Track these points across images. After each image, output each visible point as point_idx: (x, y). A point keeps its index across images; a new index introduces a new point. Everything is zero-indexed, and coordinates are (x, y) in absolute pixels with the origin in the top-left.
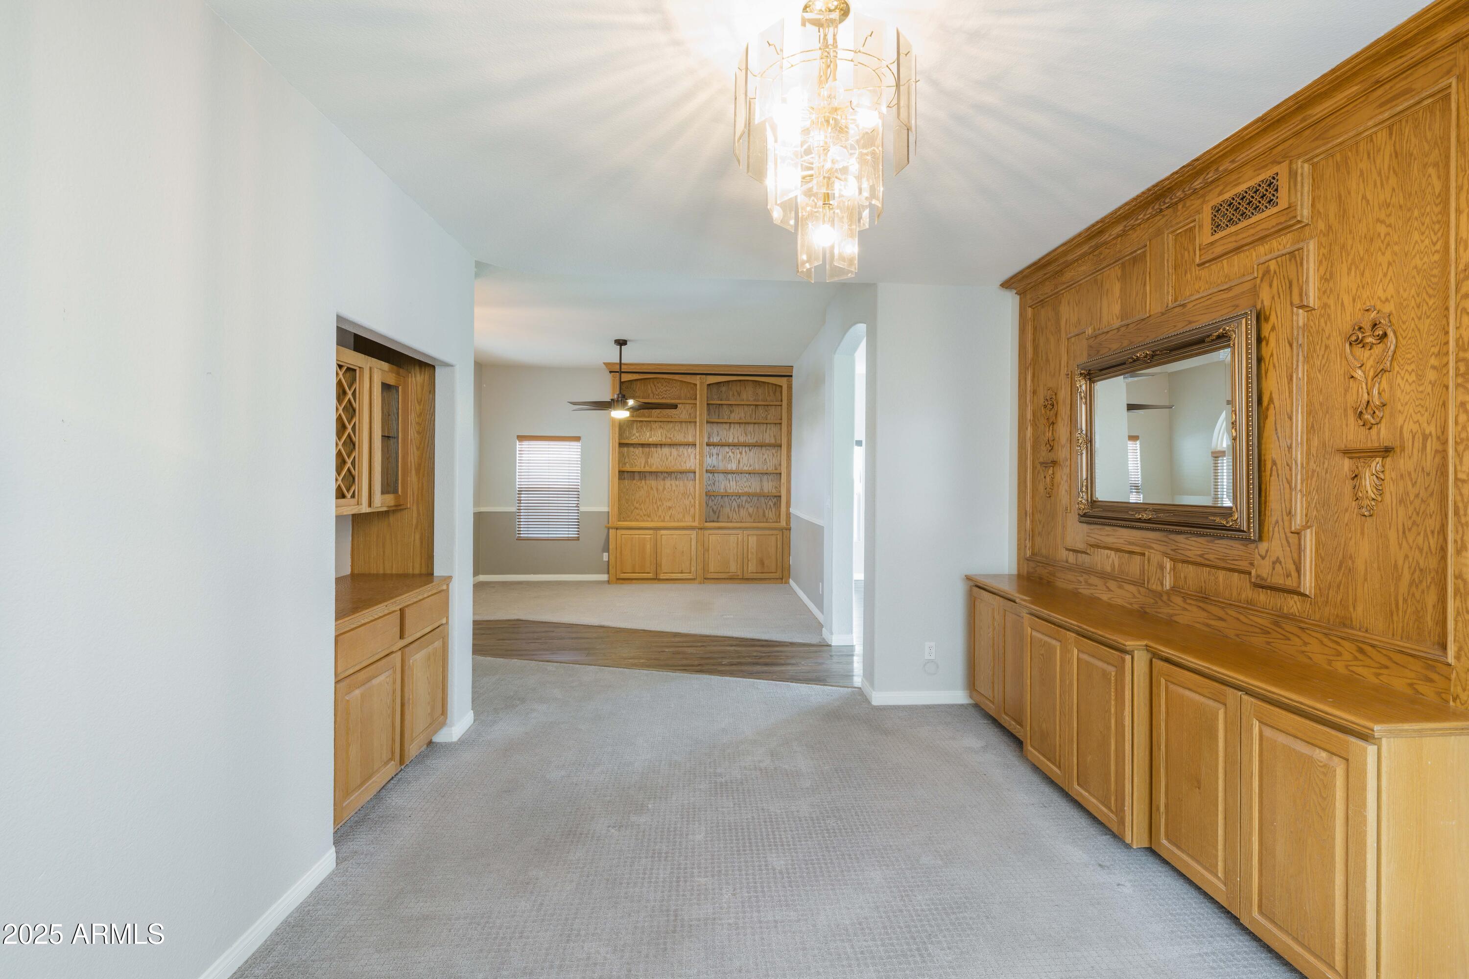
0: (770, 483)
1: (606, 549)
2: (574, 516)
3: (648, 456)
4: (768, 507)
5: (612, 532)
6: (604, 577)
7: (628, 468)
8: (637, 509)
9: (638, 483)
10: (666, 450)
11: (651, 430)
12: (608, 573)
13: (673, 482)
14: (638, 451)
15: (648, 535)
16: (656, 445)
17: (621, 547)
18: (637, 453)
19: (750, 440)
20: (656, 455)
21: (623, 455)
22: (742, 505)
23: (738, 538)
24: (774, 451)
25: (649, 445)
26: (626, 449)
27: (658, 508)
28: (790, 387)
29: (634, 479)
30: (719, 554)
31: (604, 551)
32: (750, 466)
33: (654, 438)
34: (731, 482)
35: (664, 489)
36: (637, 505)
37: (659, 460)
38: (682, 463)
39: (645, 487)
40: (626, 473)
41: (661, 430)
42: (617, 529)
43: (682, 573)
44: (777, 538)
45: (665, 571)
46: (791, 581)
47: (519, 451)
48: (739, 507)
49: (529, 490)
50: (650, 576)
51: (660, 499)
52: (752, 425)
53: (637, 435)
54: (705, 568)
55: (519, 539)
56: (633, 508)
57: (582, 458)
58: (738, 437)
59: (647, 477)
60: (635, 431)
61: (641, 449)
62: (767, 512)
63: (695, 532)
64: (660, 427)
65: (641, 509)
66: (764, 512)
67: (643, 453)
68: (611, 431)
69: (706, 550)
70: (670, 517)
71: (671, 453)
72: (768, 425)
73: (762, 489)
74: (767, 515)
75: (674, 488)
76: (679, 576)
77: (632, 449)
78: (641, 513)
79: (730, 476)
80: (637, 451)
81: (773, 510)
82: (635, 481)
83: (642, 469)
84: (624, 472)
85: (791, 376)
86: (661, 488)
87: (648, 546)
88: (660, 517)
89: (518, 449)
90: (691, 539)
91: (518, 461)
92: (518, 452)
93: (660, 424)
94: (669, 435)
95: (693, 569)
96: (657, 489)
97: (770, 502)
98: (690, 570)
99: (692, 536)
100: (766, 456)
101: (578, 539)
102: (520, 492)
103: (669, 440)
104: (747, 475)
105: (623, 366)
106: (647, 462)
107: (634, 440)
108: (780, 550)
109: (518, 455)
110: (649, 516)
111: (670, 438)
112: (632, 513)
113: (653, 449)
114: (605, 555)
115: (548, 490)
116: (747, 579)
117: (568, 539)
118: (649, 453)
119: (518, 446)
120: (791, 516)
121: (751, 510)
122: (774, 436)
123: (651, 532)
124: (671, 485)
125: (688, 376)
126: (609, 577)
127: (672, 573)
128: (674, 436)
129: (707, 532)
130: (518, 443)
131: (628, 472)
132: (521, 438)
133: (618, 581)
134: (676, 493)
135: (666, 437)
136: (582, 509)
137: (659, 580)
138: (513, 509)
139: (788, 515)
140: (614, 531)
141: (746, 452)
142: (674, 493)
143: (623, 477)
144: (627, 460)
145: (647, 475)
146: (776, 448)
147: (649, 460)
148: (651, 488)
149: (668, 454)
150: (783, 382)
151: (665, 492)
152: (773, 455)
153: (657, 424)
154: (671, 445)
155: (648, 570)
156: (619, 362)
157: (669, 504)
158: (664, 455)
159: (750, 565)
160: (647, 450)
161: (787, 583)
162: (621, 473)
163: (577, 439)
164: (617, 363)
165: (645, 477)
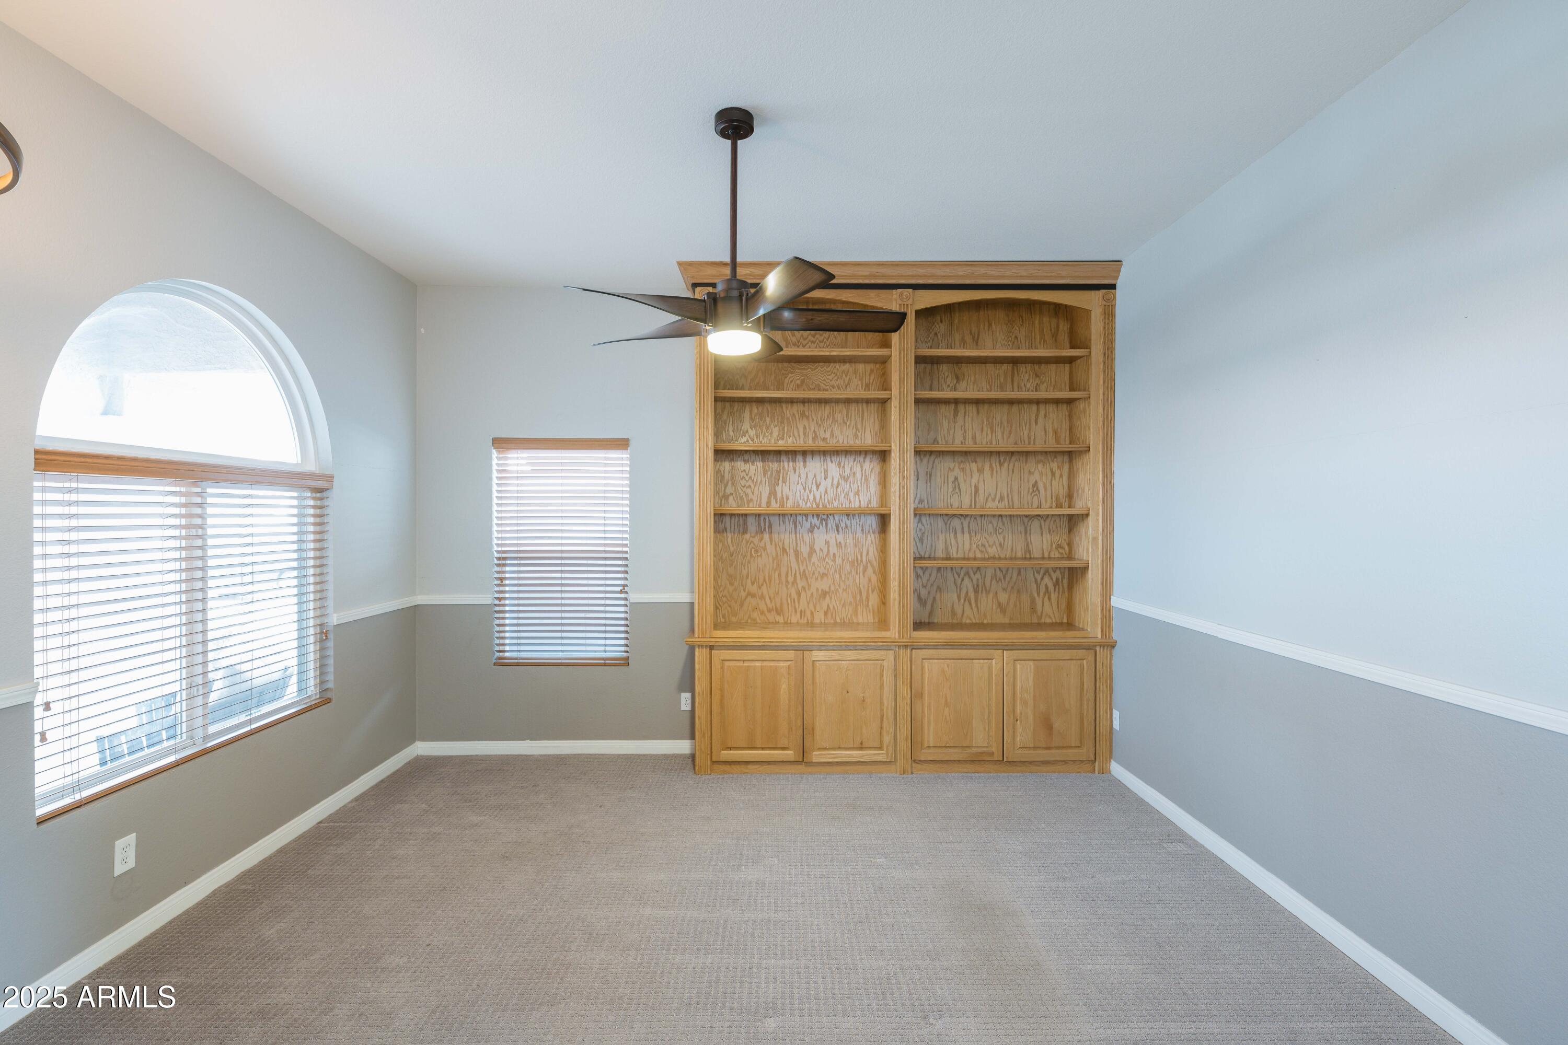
0: (1047, 537)
1: (688, 683)
2: (619, 612)
3: (775, 480)
4: (1043, 589)
5: (701, 655)
6: (683, 747)
7: (732, 506)
8: (753, 596)
9: (756, 540)
10: (815, 466)
11: (782, 422)
12: (692, 737)
13: (831, 537)
14: (755, 468)
15: (784, 660)
16: (792, 454)
17: (722, 690)
18: (752, 473)
19: (1001, 440)
20: (793, 477)
21: (723, 477)
22: (984, 585)
23: (990, 669)
24: (1054, 466)
25: (778, 454)
26: (727, 465)
27: (799, 594)
28: (1109, 313)
29: (745, 531)
30: (947, 704)
31: (681, 689)
32: (1002, 499)
33: (790, 441)
34: (959, 535)
35: (812, 551)
36: (754, 589)
37: (800, 487)
38: (851, 495)
39: (770, 549)
40: (728, 519)
41: (805, 422)
42: (712, 647)
43: (861, 748)
44: (1082, 667)
45: (824, 745)
46: (1117, 770)
47: (499, 471)
48: (976, 591)
49: (521, 557)
50: (789, 754)
51: (804, 575)
52: (1006, 407)
53: (752, 433)
54: (914, 740)
55: (501, 663)
56: (743, 594)
57: (631, 486)
58: (974, 437)
59: (775, 528)
60: (746, 425)
61: (760, 464)
62: (1039, 602)
63: (891, 654)
64: (803, 415)
65: (762, 597)
66: (1033, 601)
67: (765, 474)
68: (696, 422)
69: (916, 695)
70: (826, 613)
71: (826, 472)
72: (1042, 407)
73: (1028, 550)
74: (1039, 608)
75: (833, 549)
76: (855, 755)
77: (740, 464)
78: (763, 606)
79: (956, 523)
80: (753, 468)
81: (1054, 596)
82: (747, 536)
83: (763, 509)
84: (723, 515)
85: (1113, 287)
86: (805, 550)
87: (784, 687)
88: (803, 613)
89: (495, 468)
90: (882, 670)
91: (495, 494)
92: (495, 474)
93: (801, 407)
94: (821, 433)
95: (887, 739)
96: (797, 554)
97: (1047, 580)
98: (881, 742)
99: (885, 664)
100: (1036, 476)
101: (625, 662)
102: (502, 560)
103: (821, 443)
104: (995, 521)
105: (739, 270)
106: (773, 493)
107: (742, 443)
108: (1089, 695)
109: (495, 481)
110: (779, 612)
111: (824, 439)
112: (741, 605)
113: (787, 464)
114: (685, 698)
115: (562, 557)
116: (1011, 763)
117: (605, 663)
118: (778, 473)
119: (495, 461)
120: (1114, 614)
121: (1003, 597)
122: (1055, 432)
123: (790, 654)
124: (827, 543)
125: (873, 293)
126: (694, 747)
127: (839, 748)
128: (832, 434)
129: (919, 654)
130: (495, 454)
131: (732, 515)
132: (502, 443)
133: (716, 767)
134: (839, 560)
135: (815, 437)
136: (634, 597)
137: (810, 764)
138: (486, 599)
139: (1107, 612)
140: (705, 651)
141: (991, 467)
142: (834, 561)
143: (721, 527)
144: (730, 489)
145: (774, 520)
146: (1060, 458)
147: (778, 489)
148: (784, 550)
149: (820, 476)
150: (1091, 301)
151: (814, 559)
152: (1053, 474)
153: (795, 407)
154: (824, 453)
155: (784, 742)
156: (727, 258)
157: (824, 585)
158: (811, 476)
159: (1019, 730)
160: (773, 466)
161: (1105, 770)
162: (719, 516)
163: (622, 444)
164: (724, 264)
165: (770, 526)
